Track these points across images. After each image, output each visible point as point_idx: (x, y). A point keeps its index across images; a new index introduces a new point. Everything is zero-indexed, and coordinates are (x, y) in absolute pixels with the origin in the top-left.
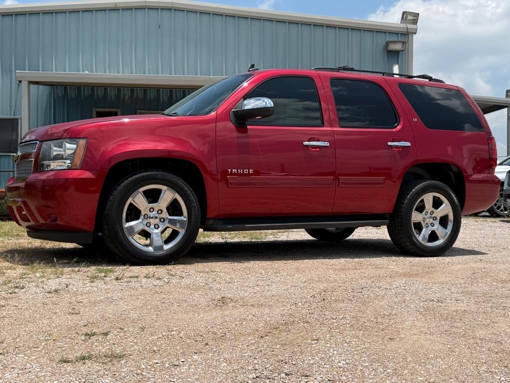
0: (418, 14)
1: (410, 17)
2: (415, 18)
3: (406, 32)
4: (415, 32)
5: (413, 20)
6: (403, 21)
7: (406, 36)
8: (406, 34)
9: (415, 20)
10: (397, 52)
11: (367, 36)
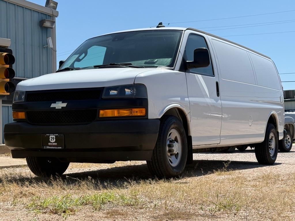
0: (57, 3)
1: (52, 4)
2: (55, 5)
5: (53, 6)
6: (48, 6)
7: (52, 17)
8: (51, 16)
9: (55, 7)
10: (47, 28)
11: (28, 12)
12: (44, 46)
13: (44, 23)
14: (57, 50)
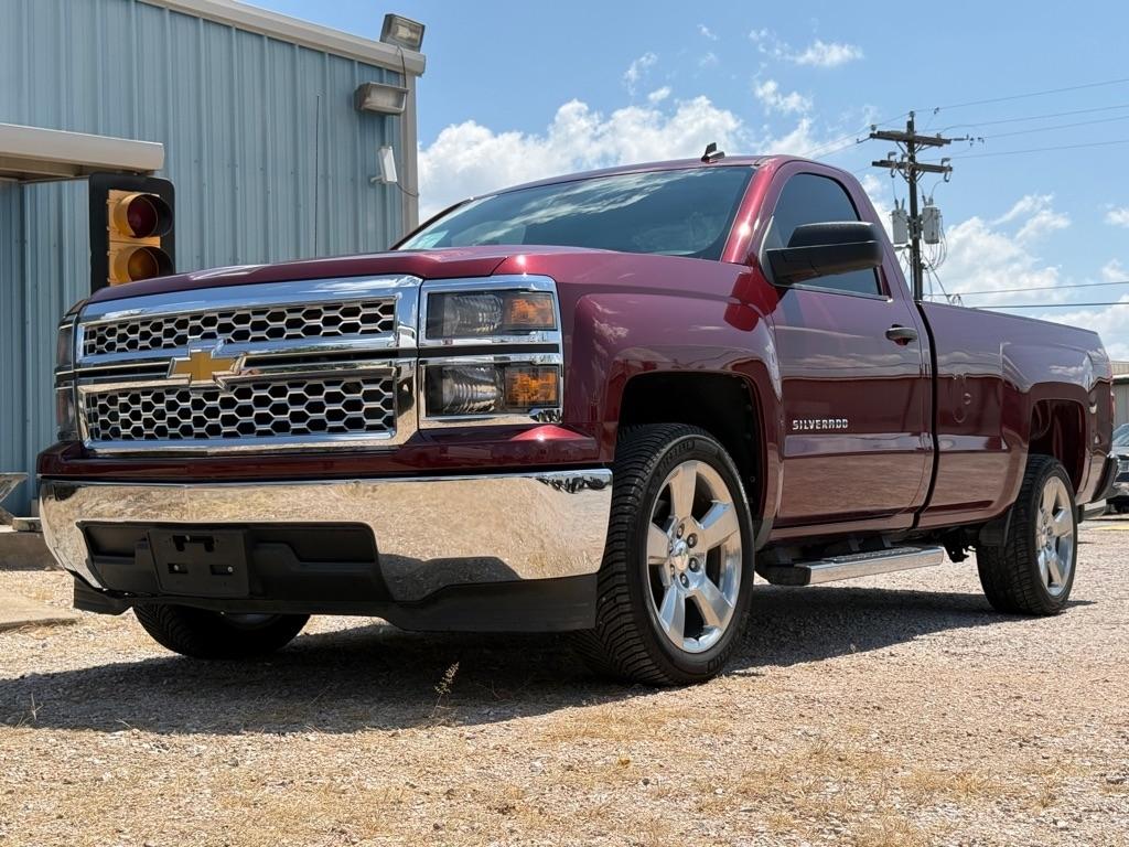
0: (423, 27)
1: (403, 32)
2: (414, 36)
3: (399, 67)
4: (419, 70)
5: (409, 39)
6: (389, 38)
7: (400, 77)
8: (398, 73)
9: (416, 41)
10: (381, 116)
11: (309, 63)
12: (373, 180)
13: (365, 96)
14: (419, 191)
